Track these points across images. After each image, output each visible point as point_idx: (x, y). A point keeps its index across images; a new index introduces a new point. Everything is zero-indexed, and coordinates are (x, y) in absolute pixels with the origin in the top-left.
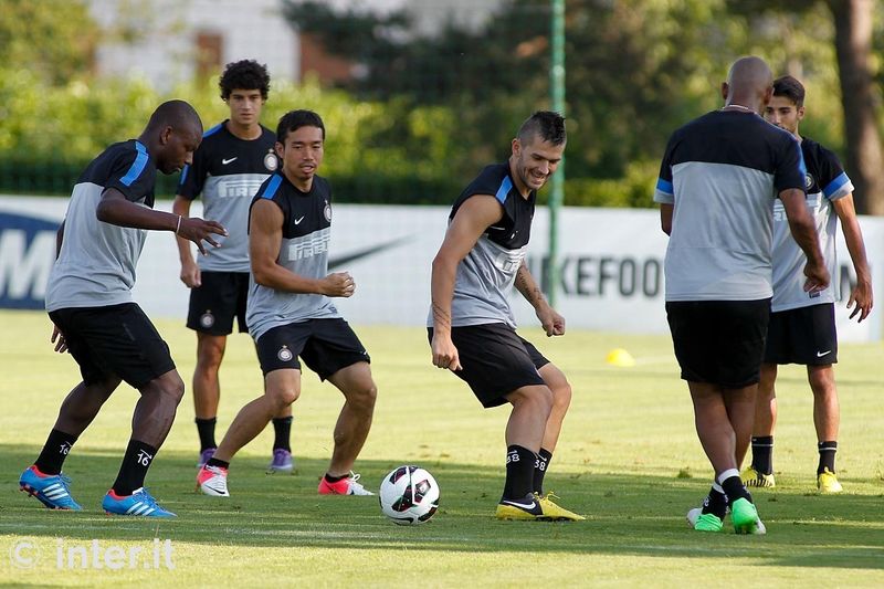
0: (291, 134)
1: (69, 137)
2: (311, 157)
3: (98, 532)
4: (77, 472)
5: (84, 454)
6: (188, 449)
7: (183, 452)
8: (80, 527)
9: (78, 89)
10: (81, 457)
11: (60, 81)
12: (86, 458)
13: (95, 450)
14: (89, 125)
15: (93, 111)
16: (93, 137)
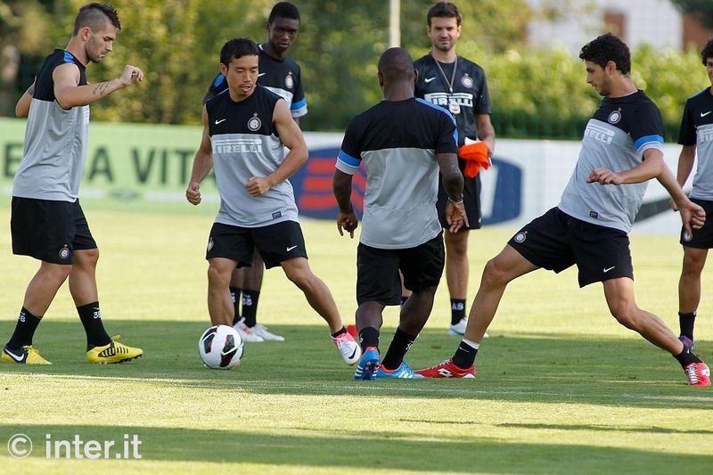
0: (234, 60)
1: (505, 92)
2: (249, 79)
3: (526, 396)
4: (510, 350)
5: (516, 336)
6: (595, 333)
7: (593, 335)
8: (512, 392)
9: (513, 56)
10: (513, 339)
11: (500, 50)
12: (517, 340)
13: (523, 333)
14: (521, 83)
15: (525, 73)
16: (523, 93)
